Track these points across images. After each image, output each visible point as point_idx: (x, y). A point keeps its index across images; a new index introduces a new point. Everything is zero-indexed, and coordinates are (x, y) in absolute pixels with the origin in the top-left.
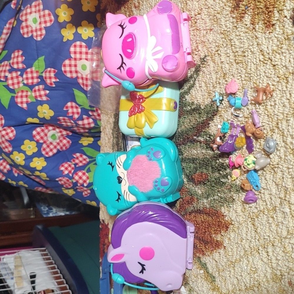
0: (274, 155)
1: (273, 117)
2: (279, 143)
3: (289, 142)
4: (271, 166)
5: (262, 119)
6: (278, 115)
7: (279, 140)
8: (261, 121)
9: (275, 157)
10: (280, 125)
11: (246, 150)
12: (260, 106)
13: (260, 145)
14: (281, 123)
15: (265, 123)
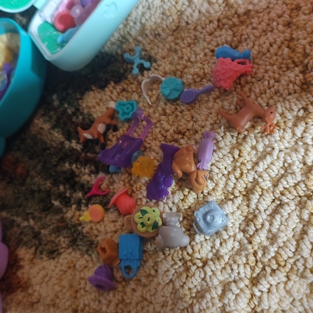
0: (203, 239)
1: (245, 171)
2: (230, 225)
3: (259, 241)
4: (185, 253)
5: (217, 159)
6: (260, 176)
7: (233, 221)
8: (214, 161)
9: (205, 244)
10: (255, 198)
11: (144, 188)
12: (228, 134)
13: (182, 200)
14: (260, 196)
15: (219, 169)
